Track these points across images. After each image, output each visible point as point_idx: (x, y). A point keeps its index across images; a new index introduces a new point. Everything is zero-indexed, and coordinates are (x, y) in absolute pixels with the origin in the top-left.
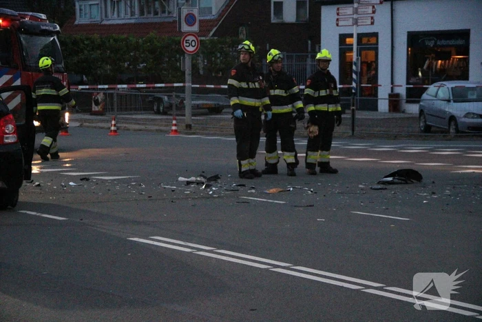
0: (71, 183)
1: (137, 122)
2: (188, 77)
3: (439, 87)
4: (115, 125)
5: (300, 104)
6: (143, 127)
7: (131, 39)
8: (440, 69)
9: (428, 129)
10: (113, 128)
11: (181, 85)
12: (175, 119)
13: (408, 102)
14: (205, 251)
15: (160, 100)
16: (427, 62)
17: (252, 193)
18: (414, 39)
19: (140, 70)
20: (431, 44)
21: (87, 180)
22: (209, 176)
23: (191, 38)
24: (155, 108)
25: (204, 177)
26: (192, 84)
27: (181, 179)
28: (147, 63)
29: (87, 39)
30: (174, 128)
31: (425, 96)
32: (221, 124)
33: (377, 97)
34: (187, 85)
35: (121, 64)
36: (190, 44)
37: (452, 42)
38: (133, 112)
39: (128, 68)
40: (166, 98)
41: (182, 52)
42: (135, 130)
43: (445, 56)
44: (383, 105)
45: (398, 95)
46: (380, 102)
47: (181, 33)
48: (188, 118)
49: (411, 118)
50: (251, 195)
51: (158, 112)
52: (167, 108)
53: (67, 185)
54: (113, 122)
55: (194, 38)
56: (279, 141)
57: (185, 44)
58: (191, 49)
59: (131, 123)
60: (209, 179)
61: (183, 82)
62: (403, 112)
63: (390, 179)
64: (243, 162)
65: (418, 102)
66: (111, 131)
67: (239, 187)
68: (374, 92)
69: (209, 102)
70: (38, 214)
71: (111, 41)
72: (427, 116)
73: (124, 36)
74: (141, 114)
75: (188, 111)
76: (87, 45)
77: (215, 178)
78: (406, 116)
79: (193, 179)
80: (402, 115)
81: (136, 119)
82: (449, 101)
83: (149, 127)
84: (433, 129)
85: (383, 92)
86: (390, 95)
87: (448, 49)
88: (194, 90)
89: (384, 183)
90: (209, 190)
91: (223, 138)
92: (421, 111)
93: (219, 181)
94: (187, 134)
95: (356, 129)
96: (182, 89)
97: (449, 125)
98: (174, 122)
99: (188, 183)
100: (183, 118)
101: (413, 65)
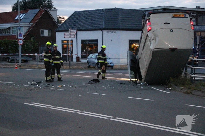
1: (3, 65)
2: (20, 52)
3: (92, 55)
5: (62, 61)
6: (6, 66)
8: (90, 50)
9: (89, 67)
11: (18, 54)
13: (81, 59)
14: (52, 107)
15: (9, 58)
16: (87, 48)
18: (83, 42)
19: (2, 49)
20: (88, 43)
22: (37, 82)
23: (21, 40)
24: (7, 60)
25: (36, 82)
26: (21, 54)
27: (29, 83)
28: (4, 47)
30: (16, 67)
31: (88, 58)
32: (29, 65)
33: (73, 57)
34: (19, 54)
36: (21, 42)
37: (94, 43)
38: (0, 62)
40: (11, 58)
41: (17, 44)
42: (3, 67)
43: (92, 47)
44: (75, 60)
45: (79, 57)
46: (74, 59)
47: (18, 39)
48: (20, 64)
49: (84, 64)
50: (53, 88)
51: (8, 62)
52: (11, 60)
56: (56, 71)
57: (19, 42)
58: (21, 44)
60: (38, 83)
61: (19, 53)
62: (80, 62)
63: (91, 82)
64: (48, 78)
65: (87, 59)
67: (48, 85)
68: (72, 56)
69: (24, 59)
72: (89, 63)
74: (3, 62)
75: (20, 61)
77: (40, 82)
78: (82, 63)
79: (33, 83)
80: (80, 63)
82: (95, 59)
83: (8, 66)
84: (91, 67)
85: (75, 57)
86: (77, 57)
87: (92, 45)
88: (22, 56)
89: (90, 83)
90: (39, 86)
92: (88, 62)
93: (41, 83)
94: (20, 68)
95: (71, 66)
96: (18, 55)
97: (96, 65)
98: (16, 65)
99: (32, 84)
100: (18, 63)
101: (83, 48)
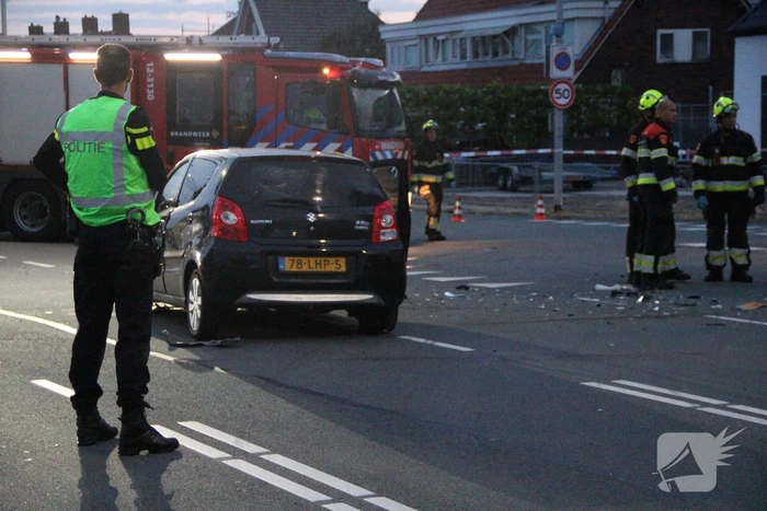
0: (447, 294)
1: (481, 202)
2: (558, 141)
4: (460, 208)
6: (493, 209)
7: (467, 90)
10: (457, 212)
11: (548, 151)
12: (541, 198)
14: (712, 406)
15: (507, 172)
17: (718, 309)
19: (478, 131)
21: (467, 288)
23: (562, 86)
24: (500, 182)
26: (565, 149)
27: (599, 287)
28: (486, 121)
29: (409, 92)
30: (539, 210)
32: (600, 204)
34: (556, 151)
35: (452, 123)
36: (562, 95)
38: (469, 188)
39: (462, 129)
40: (516, 169)
41: (550, 106)
42: (484, 214)
47: (549, 80)
48: (559, 196)
50: (717, 312)
51: (504, 188)
52: (517, 182)
53: (443, 298)
54: (458, 204)
55: (566, 87)
57: (555, 95)
58: (562, 101)
59: (472, 204)
61: (552, 147)
66: (455, 216)
67: (693, 301)
69: (574, 174)
70: (430, 342)
71: (441, 93)
73: (457, 86)
74: (480, 191)
75: (558, 186)
76: (410, 99)
79: (617, 287)
81: (477, 199)
83: (502, 209)
88: (567, 159)
90: (650, 304)
91: (614, 225)
94: (556, 218)
96: (550, 158)
98: (540, 202)
99: (614, 294)
100: (550, 195)
